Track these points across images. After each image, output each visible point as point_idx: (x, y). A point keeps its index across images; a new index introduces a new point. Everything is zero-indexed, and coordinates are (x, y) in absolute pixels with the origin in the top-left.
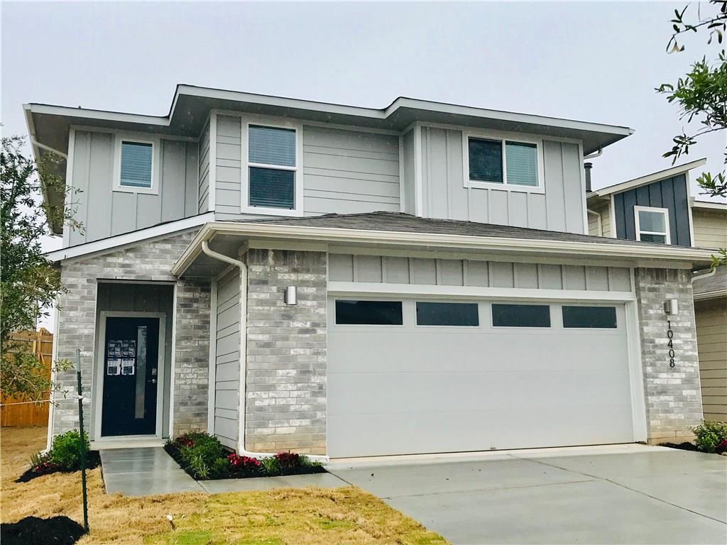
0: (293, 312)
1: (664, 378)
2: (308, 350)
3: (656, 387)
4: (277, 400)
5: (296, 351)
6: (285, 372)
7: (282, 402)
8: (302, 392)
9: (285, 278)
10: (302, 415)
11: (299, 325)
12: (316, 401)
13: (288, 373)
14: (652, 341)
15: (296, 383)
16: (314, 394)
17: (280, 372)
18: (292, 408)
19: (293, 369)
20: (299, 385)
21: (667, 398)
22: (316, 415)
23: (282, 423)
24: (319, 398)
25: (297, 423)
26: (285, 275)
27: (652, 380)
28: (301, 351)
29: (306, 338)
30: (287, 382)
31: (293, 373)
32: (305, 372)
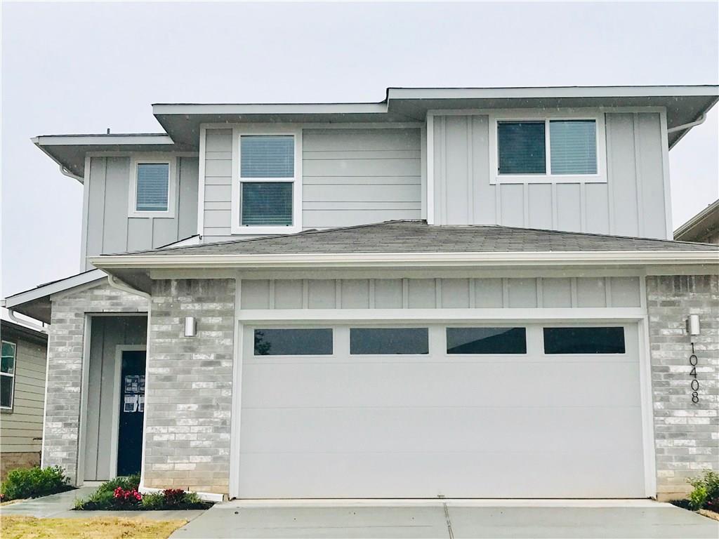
0: (196, 344)
1: (681, 417)
2: (212, 383)
3: (668, 428)
4: (177, 435)
5: (198, 385)
6: (186, 406)
7: (183, 438)
8: (204, 428)
9: (188, 308)
10: (203, 452)
11: (203, 357)
12: (219, 437)
13: (189, 408)
14: (666, 370)
15: (197, 418)
16: (217, 430)
17: (181, 406)
18: (193, 444)
19: (195, 403)
20: (201, 420)
21: (685, 442)
22: (218, 451)
23: (182, 459)
24: (222, 434)
25: (198, 459)
26: (189, 305)
27: (662, 418)
28: (204, 385)
29: (209, 371)
30: (188, 416)
31: (195, 407)
32: (207, 406)
